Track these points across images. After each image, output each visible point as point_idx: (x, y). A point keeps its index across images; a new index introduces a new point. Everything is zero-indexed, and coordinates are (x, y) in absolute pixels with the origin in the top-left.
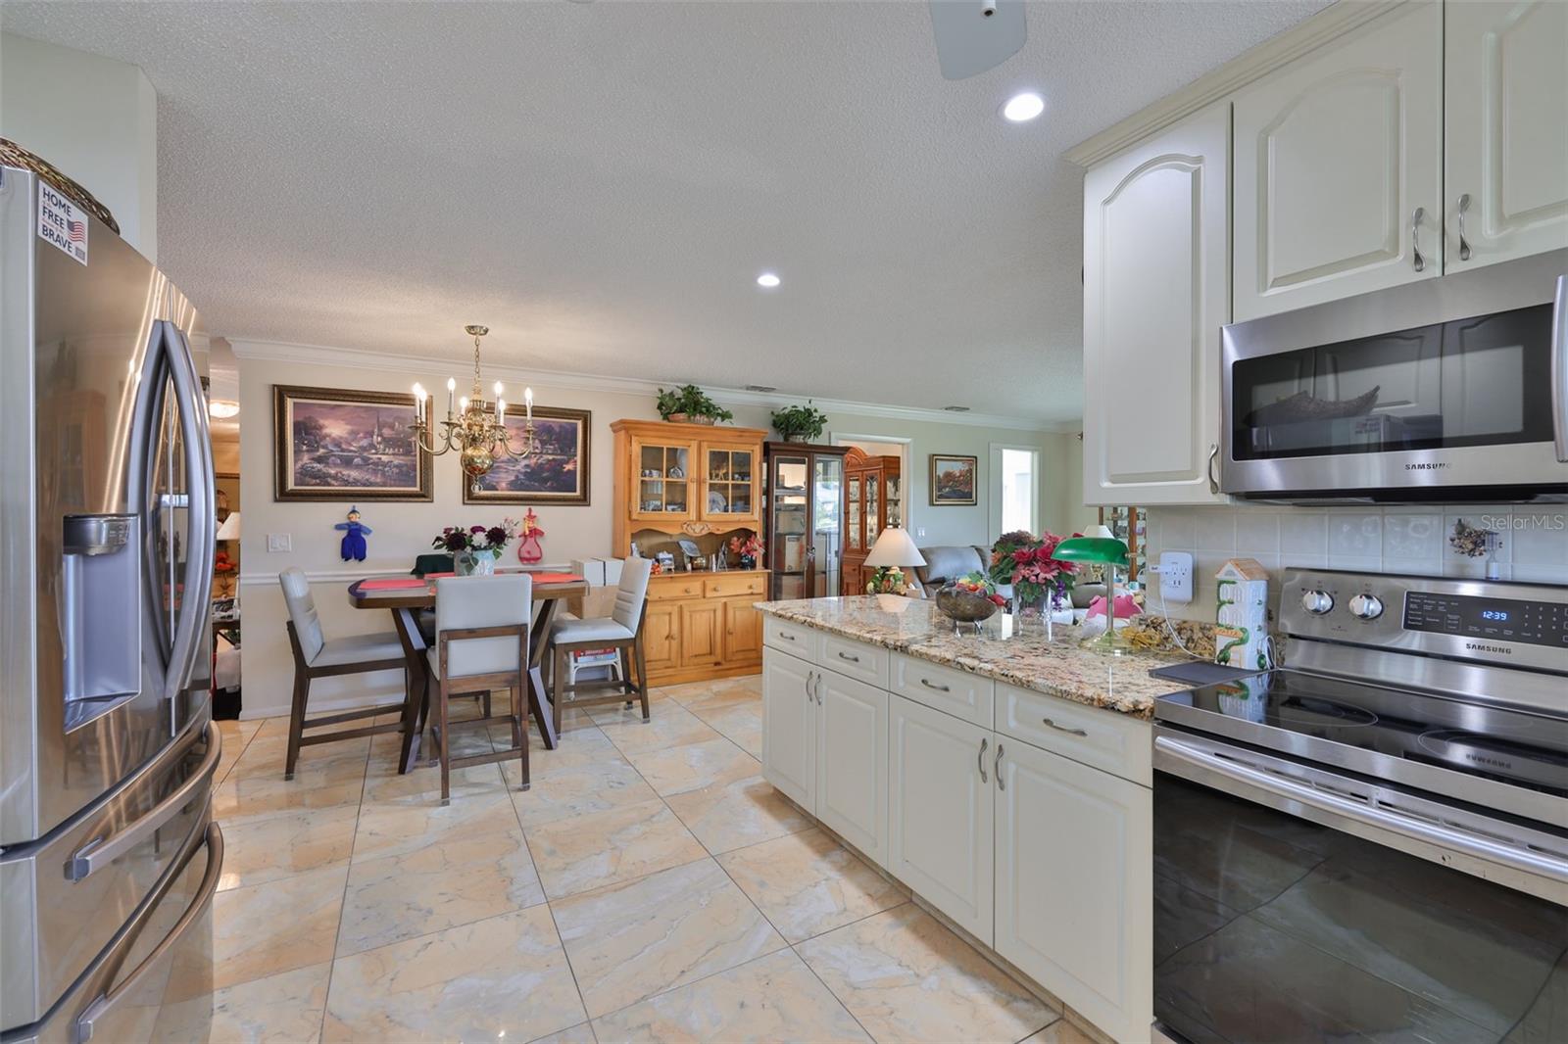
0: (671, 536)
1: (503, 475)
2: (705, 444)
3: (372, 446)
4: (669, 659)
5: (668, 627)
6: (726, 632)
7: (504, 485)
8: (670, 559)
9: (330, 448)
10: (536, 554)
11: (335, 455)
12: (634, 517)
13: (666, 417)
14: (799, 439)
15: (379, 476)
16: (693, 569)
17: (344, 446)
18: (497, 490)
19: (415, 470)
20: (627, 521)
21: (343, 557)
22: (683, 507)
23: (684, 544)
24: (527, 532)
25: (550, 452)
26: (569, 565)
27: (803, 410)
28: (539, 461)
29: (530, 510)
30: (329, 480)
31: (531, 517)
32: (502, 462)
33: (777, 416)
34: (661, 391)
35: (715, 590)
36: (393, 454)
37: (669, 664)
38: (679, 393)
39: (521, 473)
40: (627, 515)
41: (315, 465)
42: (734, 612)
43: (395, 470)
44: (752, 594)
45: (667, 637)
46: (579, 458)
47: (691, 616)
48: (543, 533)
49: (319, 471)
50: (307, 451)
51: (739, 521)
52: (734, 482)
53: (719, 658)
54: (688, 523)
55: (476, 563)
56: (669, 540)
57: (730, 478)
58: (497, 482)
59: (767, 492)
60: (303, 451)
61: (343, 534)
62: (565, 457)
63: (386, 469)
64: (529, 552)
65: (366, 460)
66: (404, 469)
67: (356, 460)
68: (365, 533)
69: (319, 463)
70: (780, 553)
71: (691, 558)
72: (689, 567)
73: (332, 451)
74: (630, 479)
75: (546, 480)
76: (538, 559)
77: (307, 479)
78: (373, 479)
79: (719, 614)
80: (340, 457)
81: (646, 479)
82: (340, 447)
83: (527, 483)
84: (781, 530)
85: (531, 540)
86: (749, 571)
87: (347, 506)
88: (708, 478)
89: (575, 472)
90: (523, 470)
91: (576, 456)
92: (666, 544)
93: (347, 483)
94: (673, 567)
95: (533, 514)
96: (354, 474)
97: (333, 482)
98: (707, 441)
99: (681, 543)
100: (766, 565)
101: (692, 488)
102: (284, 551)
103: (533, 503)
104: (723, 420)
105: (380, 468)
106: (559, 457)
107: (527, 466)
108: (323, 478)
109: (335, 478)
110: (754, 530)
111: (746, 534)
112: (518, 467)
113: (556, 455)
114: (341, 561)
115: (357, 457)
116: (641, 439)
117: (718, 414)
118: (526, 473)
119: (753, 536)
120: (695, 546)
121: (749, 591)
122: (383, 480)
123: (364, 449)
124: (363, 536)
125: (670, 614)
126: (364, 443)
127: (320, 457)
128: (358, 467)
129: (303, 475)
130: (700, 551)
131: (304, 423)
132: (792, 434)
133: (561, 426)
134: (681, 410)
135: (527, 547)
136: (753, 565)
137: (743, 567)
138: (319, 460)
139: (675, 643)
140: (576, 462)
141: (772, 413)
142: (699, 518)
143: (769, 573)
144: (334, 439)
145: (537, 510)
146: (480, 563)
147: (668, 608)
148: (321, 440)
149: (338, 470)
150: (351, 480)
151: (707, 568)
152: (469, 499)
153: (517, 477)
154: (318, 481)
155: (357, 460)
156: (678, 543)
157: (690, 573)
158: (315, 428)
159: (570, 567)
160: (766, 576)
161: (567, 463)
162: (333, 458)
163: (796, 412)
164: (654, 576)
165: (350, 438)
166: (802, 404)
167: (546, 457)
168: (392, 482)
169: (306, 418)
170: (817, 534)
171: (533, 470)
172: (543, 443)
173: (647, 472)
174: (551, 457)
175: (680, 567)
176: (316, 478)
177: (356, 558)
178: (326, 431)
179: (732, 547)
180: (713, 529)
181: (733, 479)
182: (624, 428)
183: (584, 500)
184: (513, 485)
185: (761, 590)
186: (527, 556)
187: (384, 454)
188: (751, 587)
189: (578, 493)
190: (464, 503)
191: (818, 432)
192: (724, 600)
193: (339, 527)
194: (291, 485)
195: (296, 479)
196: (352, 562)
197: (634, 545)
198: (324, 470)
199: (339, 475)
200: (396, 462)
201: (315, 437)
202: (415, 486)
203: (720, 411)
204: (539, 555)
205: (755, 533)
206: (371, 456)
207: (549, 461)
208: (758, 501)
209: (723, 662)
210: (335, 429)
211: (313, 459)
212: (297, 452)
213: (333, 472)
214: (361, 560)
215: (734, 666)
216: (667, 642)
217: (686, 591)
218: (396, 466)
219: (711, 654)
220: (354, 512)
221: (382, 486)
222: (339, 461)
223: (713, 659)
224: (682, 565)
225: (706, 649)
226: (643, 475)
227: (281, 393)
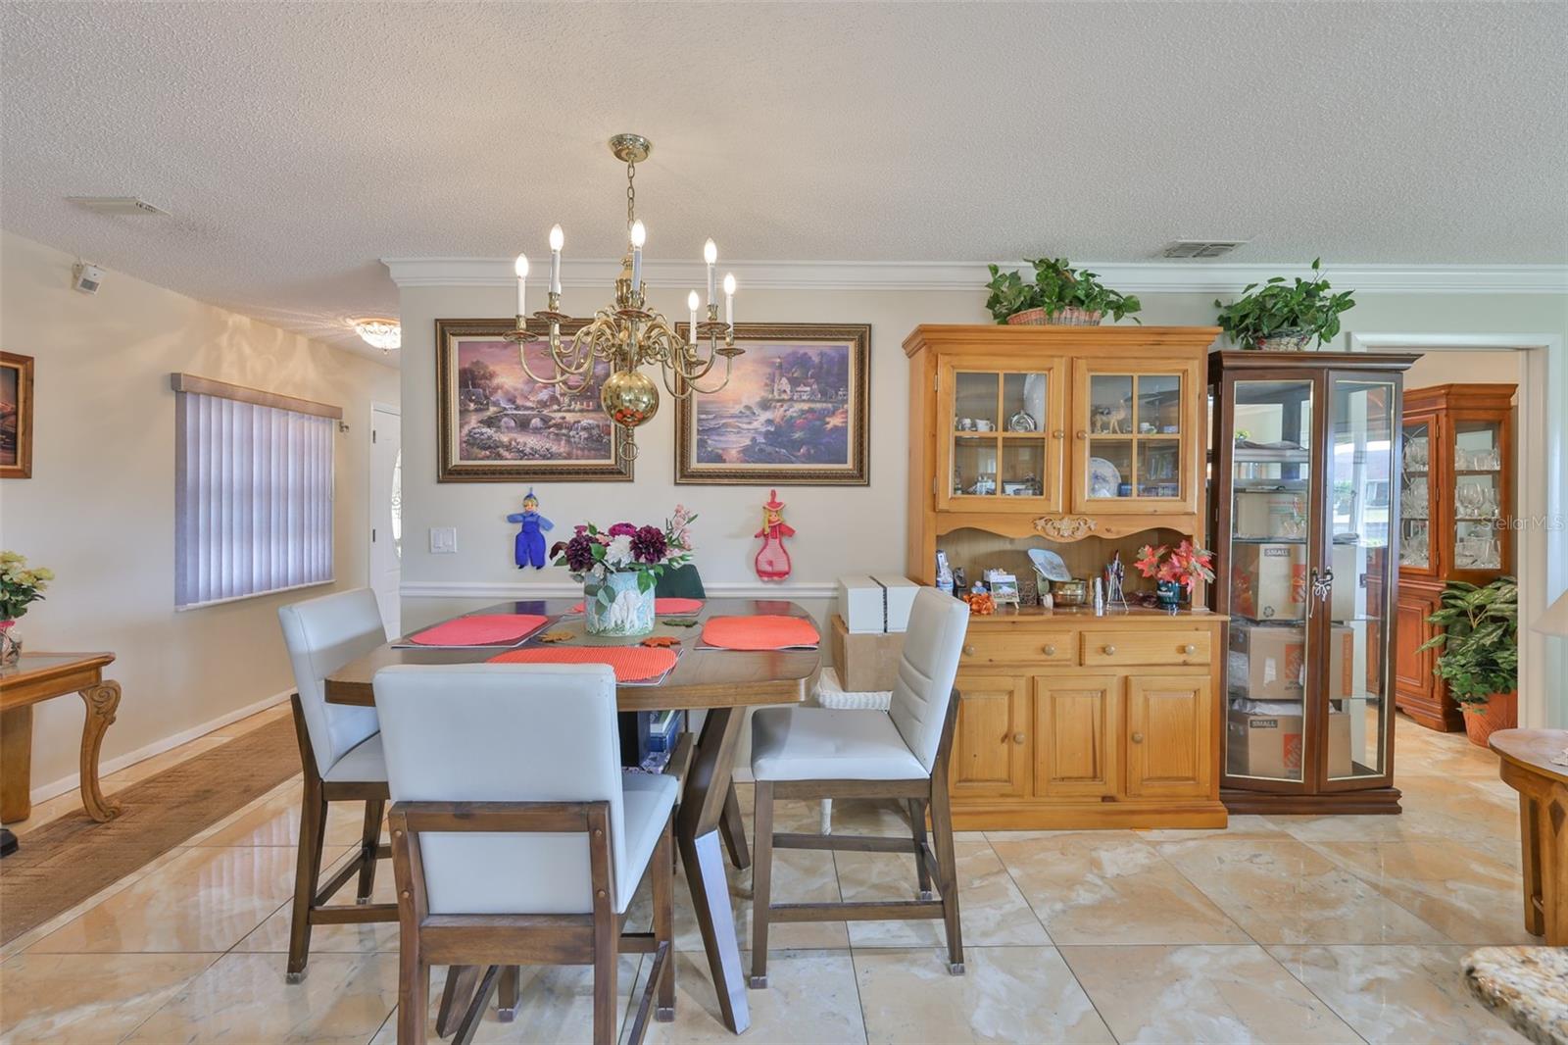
0: (1012, 540)
1: (733, 438)
2: (1082, 365)
3: (554, 399)
4: (1009, 780)
5: (1006, 718)
6: (1126, 737)
7: (734, 452)
8: (1010, 585)
9: (503, 405)
10: (782, 566)
11: (506, 415)
12: (942, 505)
13: (1003, 319)
14: (1288, 344)
15: (563, 443)
16: (1056, 605)
17: (519, 402)
18: (724, 461)
19: (609, 434)
20: (931, 514)
21: (517, 563)
22: (1038, 486)
23: (1038, 556)
24: (768, 530)
25: (804, 397)
26: (832, 585)
27: (1294, 286)
28: (789, 413)
29: (774, 494)
30: (501, 450)
31: (774, 505)
32: (732, 417)
33: (1229, 308)
34: (994, 270)
35: (1104, 650)
36: (582, 411)
37: (1007, 788)
38: (1030, 276)
39: (760, 433)
40: (929, 501)
41: (484, 430)
42: (1147, 700)
43: (584, 434)
44: (1185, 664)
45: (1005, 737)
46: (851, 406)
47: (1053, 700)
48: (793, 531)
49: (490, 438)
50: (476, 410)
51: (1154, 514)
52: (1141, 436)
53: (1111, 787)
54: (1048, 518)
55: (612, 599)
56: (1008, 547)
57: (1135, 429)
58: (723, 449)
59: (1216, 457)
60: (469, 411)
61: (518, 528)
62: (830, 405)
63: (571, 433)
64: (771, 563)
65: (545, 420)
66: (595, 432)
67: (533, 421)
68: (544, 528)
69: (489, 427)
70: (1248, 579)
71: (1052, 584)
72: (1048, 600)
73: (505, 409)
74: (934, 436)
75: (795, 445)
76: (782, 574)
77: (476, 450)
78: (554, 449)
79: (1113, 701)
80: (514, 417)
81: (967, 434)
82: (514, 402)
83: (769, 449)
84: (1244, 533)
85: (774, 543)
86: (1173, 616)
87: (520, 489)
88: (1088, 428)
89: (845, 429)
90: (764, 429)
91: (846, 401)
92: (1002, 553)
93: (522, 455)
94: (1016, 600)
95: (778, 500)
96: (531, 441)
97: (506, 454)
98: (1086, 358)
99: (1030, 552)
100: (1212, 604)
101: (1056, 452)
102: (448, 552)
103: (778, 481)
104: (1117, 317)
105: (564, 431)
106: (818, 406)
107: (769, 422)
108: (493, 448)
109: (508, 448)
110: (1186, 531)
111: (1169, 540)
112: (756, 424)
113: (813, 401)
114: (516, 569)
115: (534, 416)
116: (955, 361)
117: (1110, 304)
118: (767, 434)
119: (1184, 544)
120: (1058, 560)
121: (1181, 658)
122: (567, 449)
123: (544, 404)
124: (543, 532)
125: (1011, 693)
126: (544, 395)
127: (490, 418)
128: (537, 431)
129: (472, 442)
130: (1070, 570)
131: (471, 371)
132: (1270, 336)
133: (822, 354)
134: (1033, 302)
135: (768, 554)
136: (1183, 601)
137: (1161, 604)
138: (489, 422)
139: (1021, 751)
140: (847, 412)
141: (1218, 304)
142: (1070, 508)
143: (1224, 623)
144: (507, 393)
145: (784, 494)
146: (620, 598)
147: (1007, 683)
148: (491, 394)
149: (513, 435)
150: (528, 450)
151: (1086, 605)
152: (683, 476)
153: (754, 440)
154: (488, 453)
155: (536, 422)
156: (1026, 553)
157: (1049, 616)
158: (484, 377)
159: (835, 589)
160: (1218, 628)
161: (833, 413)
162: (505, 419)
163: (1274, 293)
164: (978, 619)
165: (526, 388)
166: (1293, 273)
167: (798, 406)
168: (579, 452)
169: (473, 363)
170: (1336, 542)
171: (778, 428)
172: (794, 382)
173: (967, 422)
174: (806, 406)
175: (1031, 600)
176: (485, 449)
177: (533, 565)
178: (496, 381)
179: (1139, 566)
180: (1096, 527)
181: (1139, 432)
182: (928, 342)
183: (860, 475)
184: (748, 453)
185: (1207, 658)
186: (769, 569)
187: (569, 411)
188: (1182, 650)
189: (849, 465)
190: (676, 484)
191: (1329, 329)
192: (1124, 672)
193: (512, 519)
194: (455, 460)
195: (461, 450)
196: (529, 569)
197: (942, 558)
198: (496, 437)
199: (513, 443)
200: (584, 423)
201: (484, 390)
202: (609, 458)
203: (1113, 297)
204: (786, 568)
205: (1189, 539)
206: (553, 415)
207: (803, 412)
208: (1196, 474)
209: (1121, 796)
210: (510, 376)
211: (481, 422)
212: (463, 412)
213: (505, 439)
214: (538, 568)
215: (1144, 807)
216: (1005, 746)
217: (1043, 650)
218: (584, 429)
219: (1094, 777)
220: (530, 496)
221: (565, 458)
222: (513, 424)
223: (1100, 789)
224: (1032, 595)
225: (1082, 765)
226: (960, 427)
227: (445, 329)
